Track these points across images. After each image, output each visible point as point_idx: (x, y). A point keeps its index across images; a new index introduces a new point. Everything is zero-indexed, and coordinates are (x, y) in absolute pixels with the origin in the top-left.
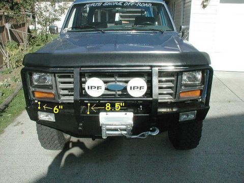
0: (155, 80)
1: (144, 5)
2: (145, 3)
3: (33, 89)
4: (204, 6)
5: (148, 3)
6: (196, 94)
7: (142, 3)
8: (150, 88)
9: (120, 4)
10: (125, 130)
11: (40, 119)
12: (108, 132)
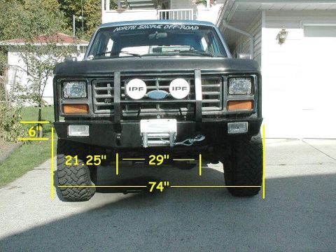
0: (198, 81)
1: (189, 28)
2: (191, 26)
3: (64, 102)
4: (281, 41)
5: (194, 26)
6: (247, 107)
7: (186, 26)
8: (193, 90)
9: (159, 27)
10: (168, 139)
11: (70, 135)
12: (149, 142)
